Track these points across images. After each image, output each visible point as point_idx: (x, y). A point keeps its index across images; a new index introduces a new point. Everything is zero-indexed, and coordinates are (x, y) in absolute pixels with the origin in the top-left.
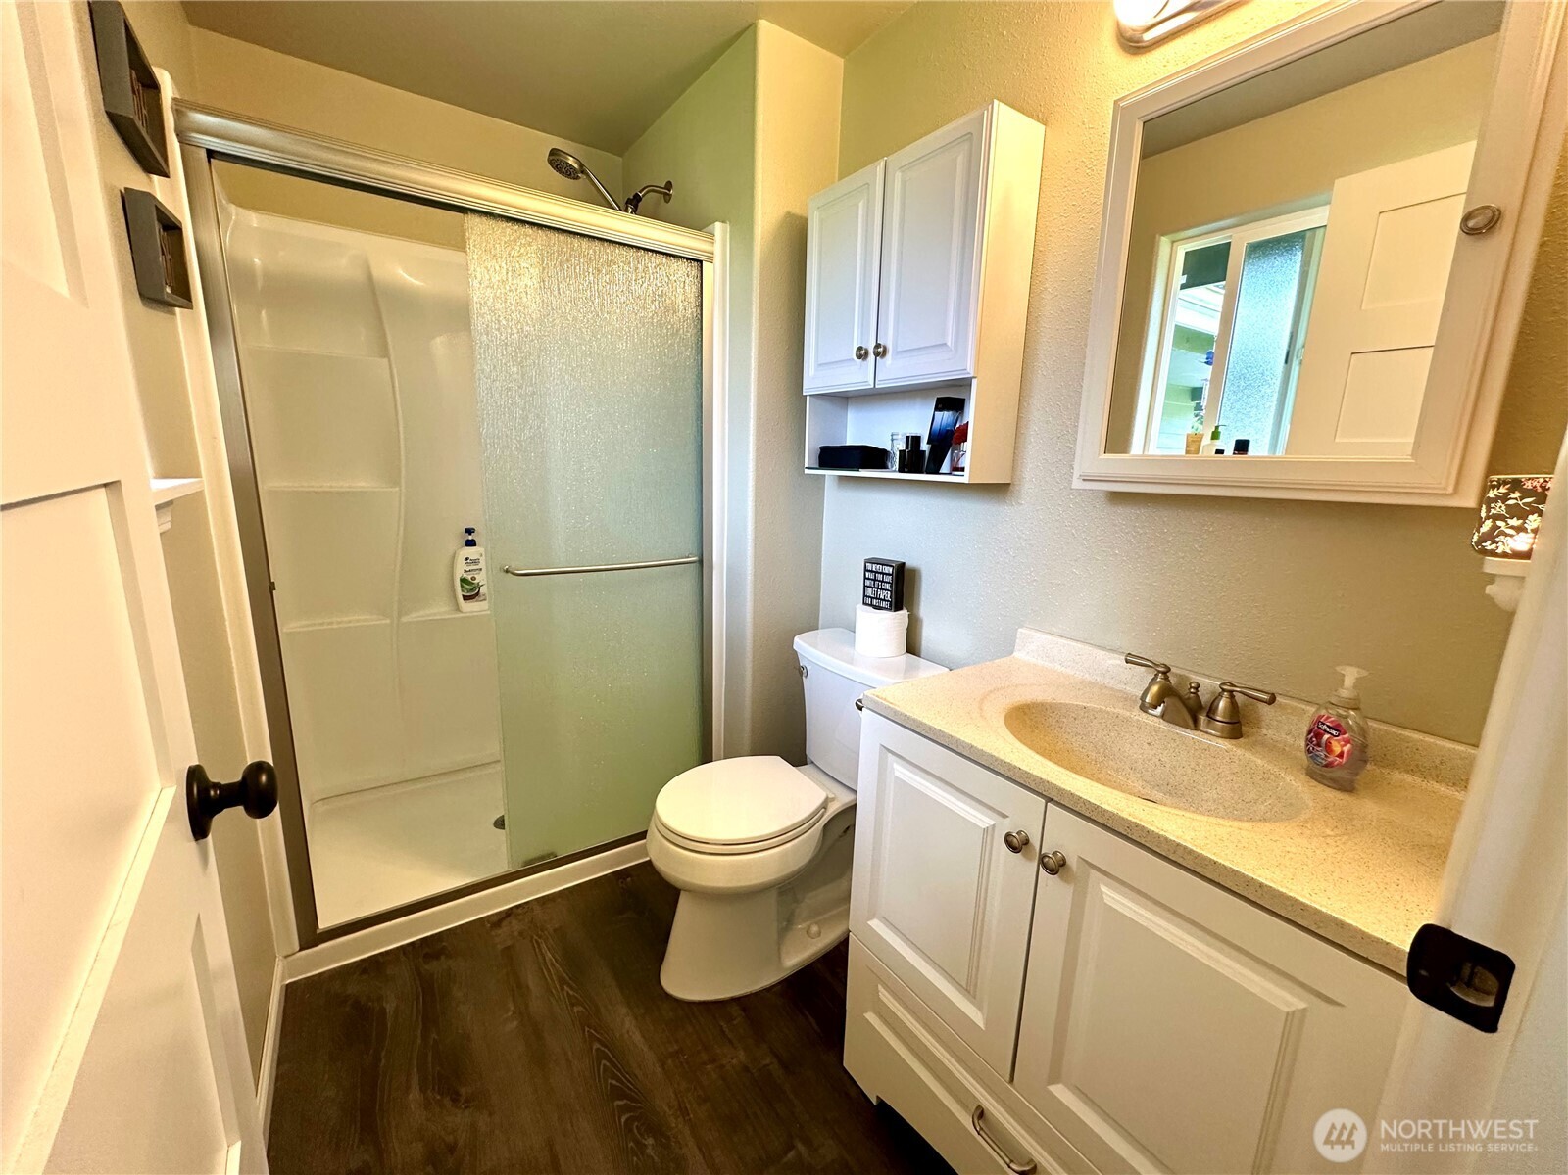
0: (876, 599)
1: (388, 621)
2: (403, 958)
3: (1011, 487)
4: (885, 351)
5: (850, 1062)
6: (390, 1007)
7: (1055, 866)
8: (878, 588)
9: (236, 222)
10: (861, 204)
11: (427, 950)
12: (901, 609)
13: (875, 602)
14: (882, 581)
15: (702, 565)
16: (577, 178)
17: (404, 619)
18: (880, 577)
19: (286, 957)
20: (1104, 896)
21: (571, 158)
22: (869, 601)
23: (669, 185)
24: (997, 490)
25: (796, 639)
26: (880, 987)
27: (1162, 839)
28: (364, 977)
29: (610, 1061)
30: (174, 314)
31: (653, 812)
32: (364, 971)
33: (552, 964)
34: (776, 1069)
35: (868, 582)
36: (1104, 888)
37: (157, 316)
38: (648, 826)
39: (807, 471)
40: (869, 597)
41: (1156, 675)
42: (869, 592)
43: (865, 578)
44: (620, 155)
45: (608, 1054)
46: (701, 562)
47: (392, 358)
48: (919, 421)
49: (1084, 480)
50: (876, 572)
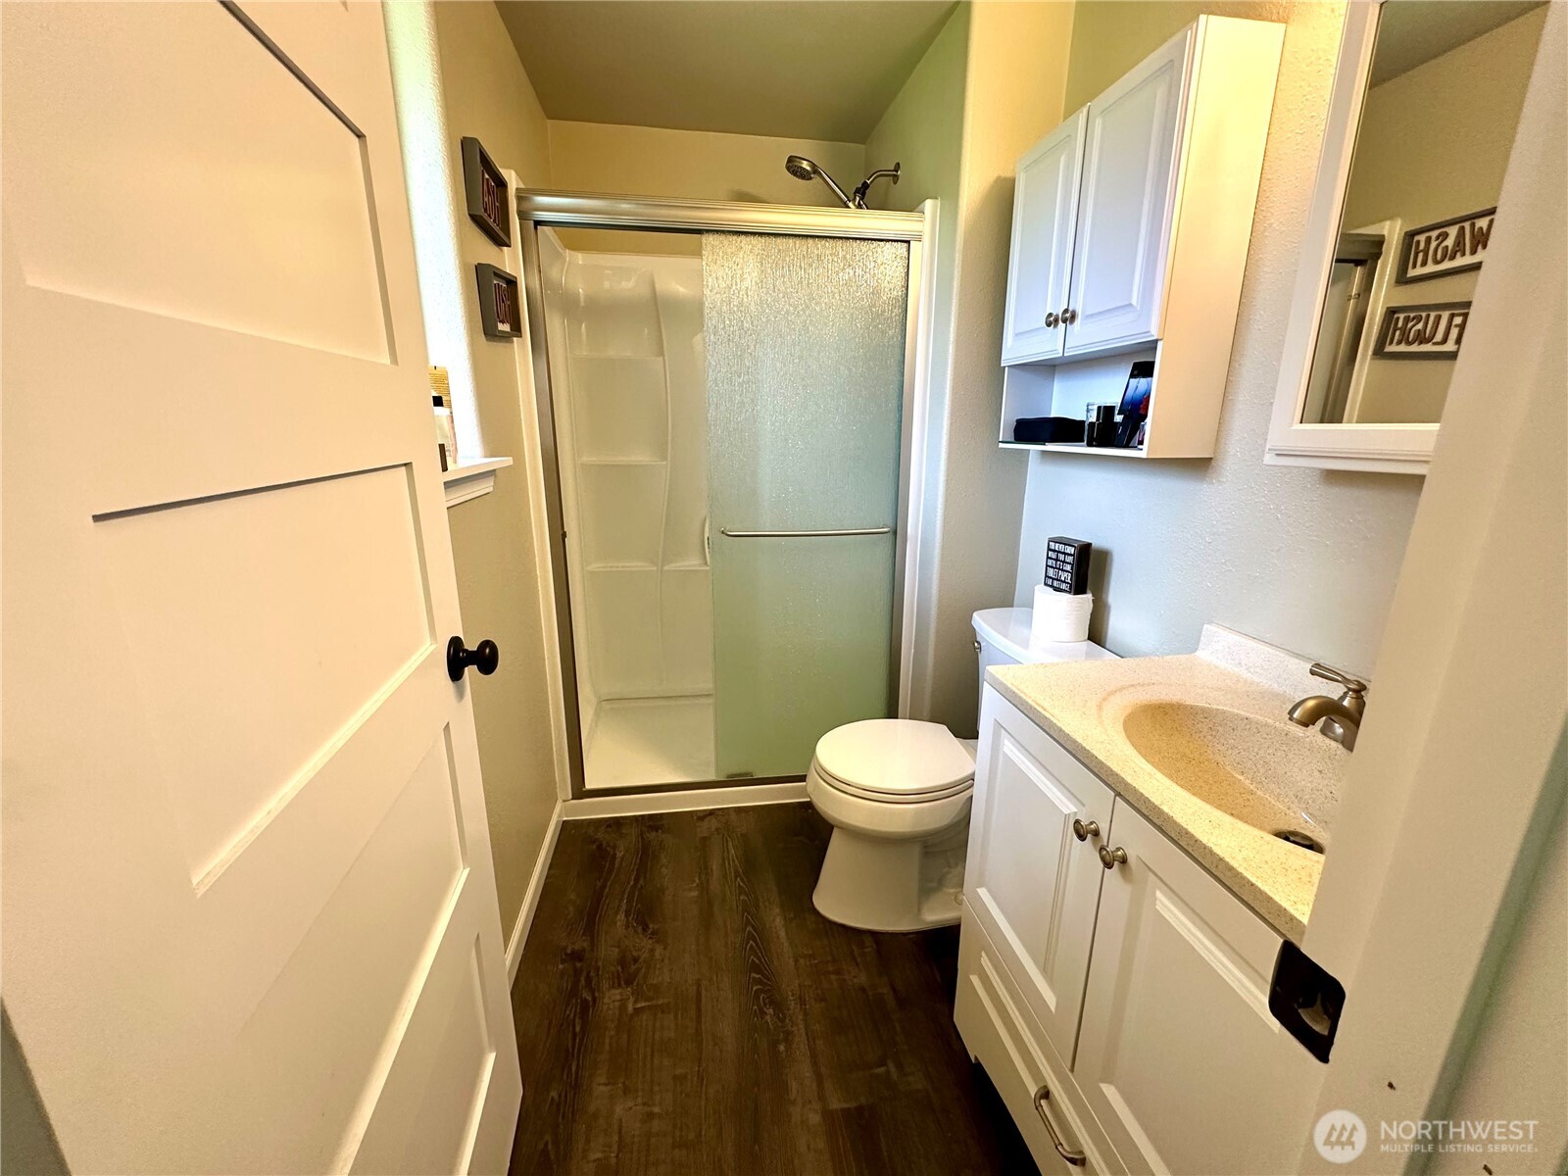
0: (1057, 580)
1: (655, 568)
2: (634, 825)
3: (1213, 462)
4: (1073, 317)
5: (959, 1018)
6: (619, 855)
7: (1112, 860)
8: (1059, 569)
9: (570, 263)
10: (1062, 159)
11: (651, 823)
12: (1084, 592)
13: (1055, 583)
14: (1064, 562)
15: (895, 534)
16: (811, 178)
17: (666, 568)
18: (1062, 557)
19: (564, 801)
20: (1158, 902)
21: (805, 162)
22: (1050, 582)
23: (897, 167)
24: (1198, 466)
25: (975, 614)
26: (983, 954)
27: (1207, 851)
28: (609, 829)
29: (755, 941)
30: (513, 342)
31: (813, 756)
32: (609, 826)
33: (733, 861)
34: (891, 1002)
35: (1050, 562)
36: (1159, 894)
37: (499, 347)
38: (808, 768)
39: (1001, 445)
40: (1050, 578)
41: (1346, 694)
42: (1051, 573)
43: (1048, 558)
44: (864, 144)
45: (756, 939)
46: (895, 533)
47: (666, 358)
48: (1110, 389)
49: (1278, 455)
50: (1059, 552)
